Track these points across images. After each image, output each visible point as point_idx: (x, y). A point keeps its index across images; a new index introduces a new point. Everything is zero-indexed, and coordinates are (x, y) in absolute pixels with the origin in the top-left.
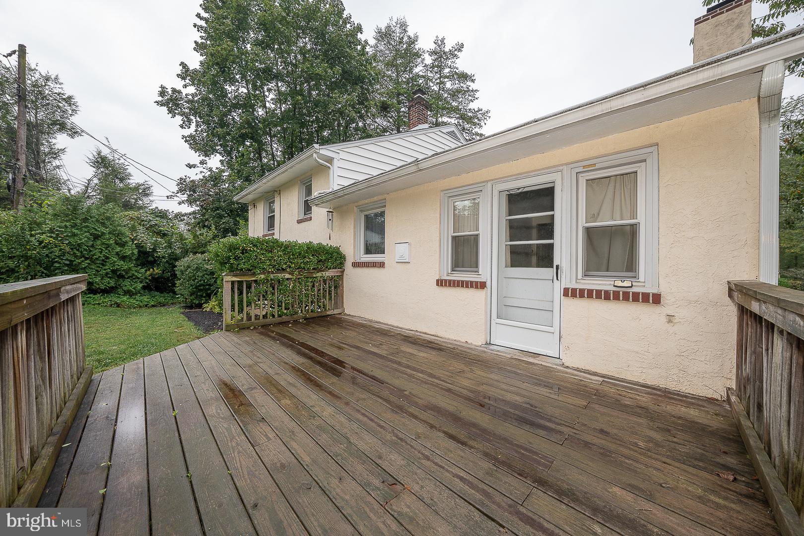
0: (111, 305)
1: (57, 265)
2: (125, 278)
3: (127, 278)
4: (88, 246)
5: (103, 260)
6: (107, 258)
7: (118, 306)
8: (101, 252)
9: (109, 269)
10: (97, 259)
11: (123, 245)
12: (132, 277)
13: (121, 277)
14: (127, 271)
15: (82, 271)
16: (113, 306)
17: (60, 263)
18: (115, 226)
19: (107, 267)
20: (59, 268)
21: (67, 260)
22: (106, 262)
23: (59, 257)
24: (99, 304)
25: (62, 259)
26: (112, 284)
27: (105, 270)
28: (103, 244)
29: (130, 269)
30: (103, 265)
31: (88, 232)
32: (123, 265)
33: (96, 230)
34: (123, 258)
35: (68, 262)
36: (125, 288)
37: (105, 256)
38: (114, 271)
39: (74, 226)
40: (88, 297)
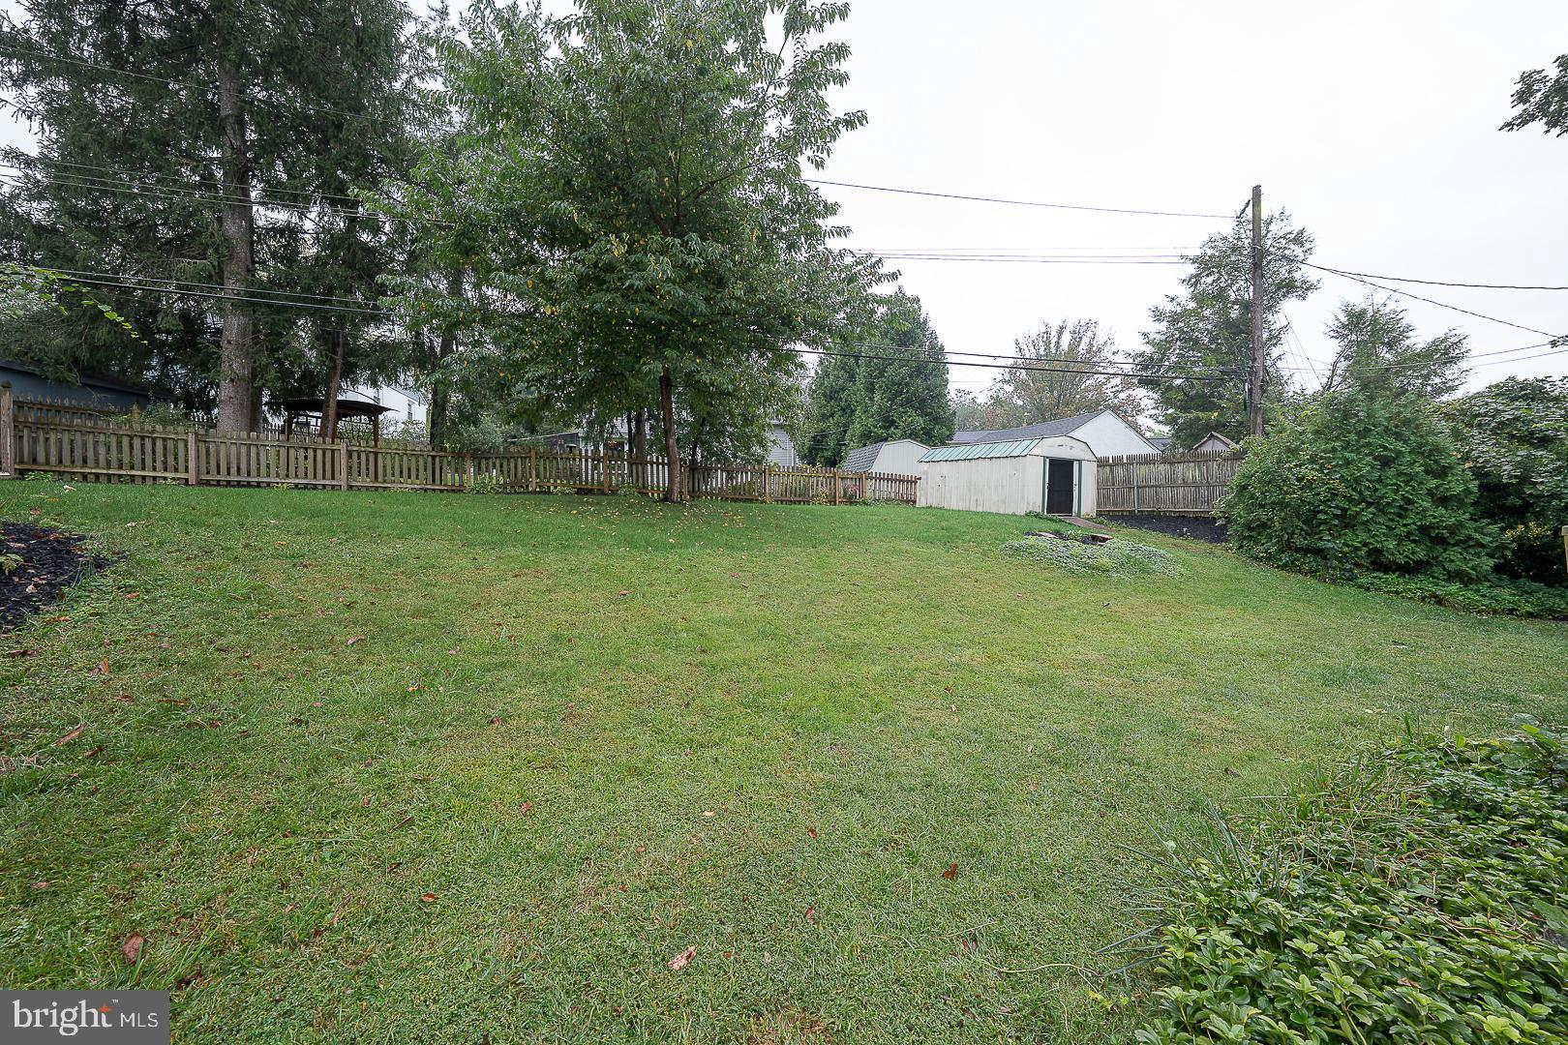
0: (1423, 599)
1: (1322, 517)
2: (1449, 544)
3: (1454, 545)
4: (1370, 481)
5: (1401, 506)
6: (1409, 502)
7: (1440, 601)
8: (1396, 492)
9: (1414, 523)
10: (1388, 504)
11: (1443, 472)
12: (1465, 543)
13: (1440, 541)
14: (1453, 530)
15: (1362, 527)
16: (1427, 600)
17: (1326, 513)
18: (1422, 436)
19: (1409, 521)
20: (1325, 522)
21: (1337, 507)
22: (1406, 510)
23: (1325, 502)
24: (1397, 593)
25: (1330, 507)
26: (1421, 554)
27: (1405, 525)
28: (1400, 474)
29: (1460, 525)
30: (1400, 515)
31: (1371, 454)
32: (1445, 516)
33: (1386, 448)
34: (1443, 501)
35: (1339, 512)
36: (1451, 567)
37: (1404, 498)
38: (1424, 530)
39: (1347, 446)
40: (1375, 577)
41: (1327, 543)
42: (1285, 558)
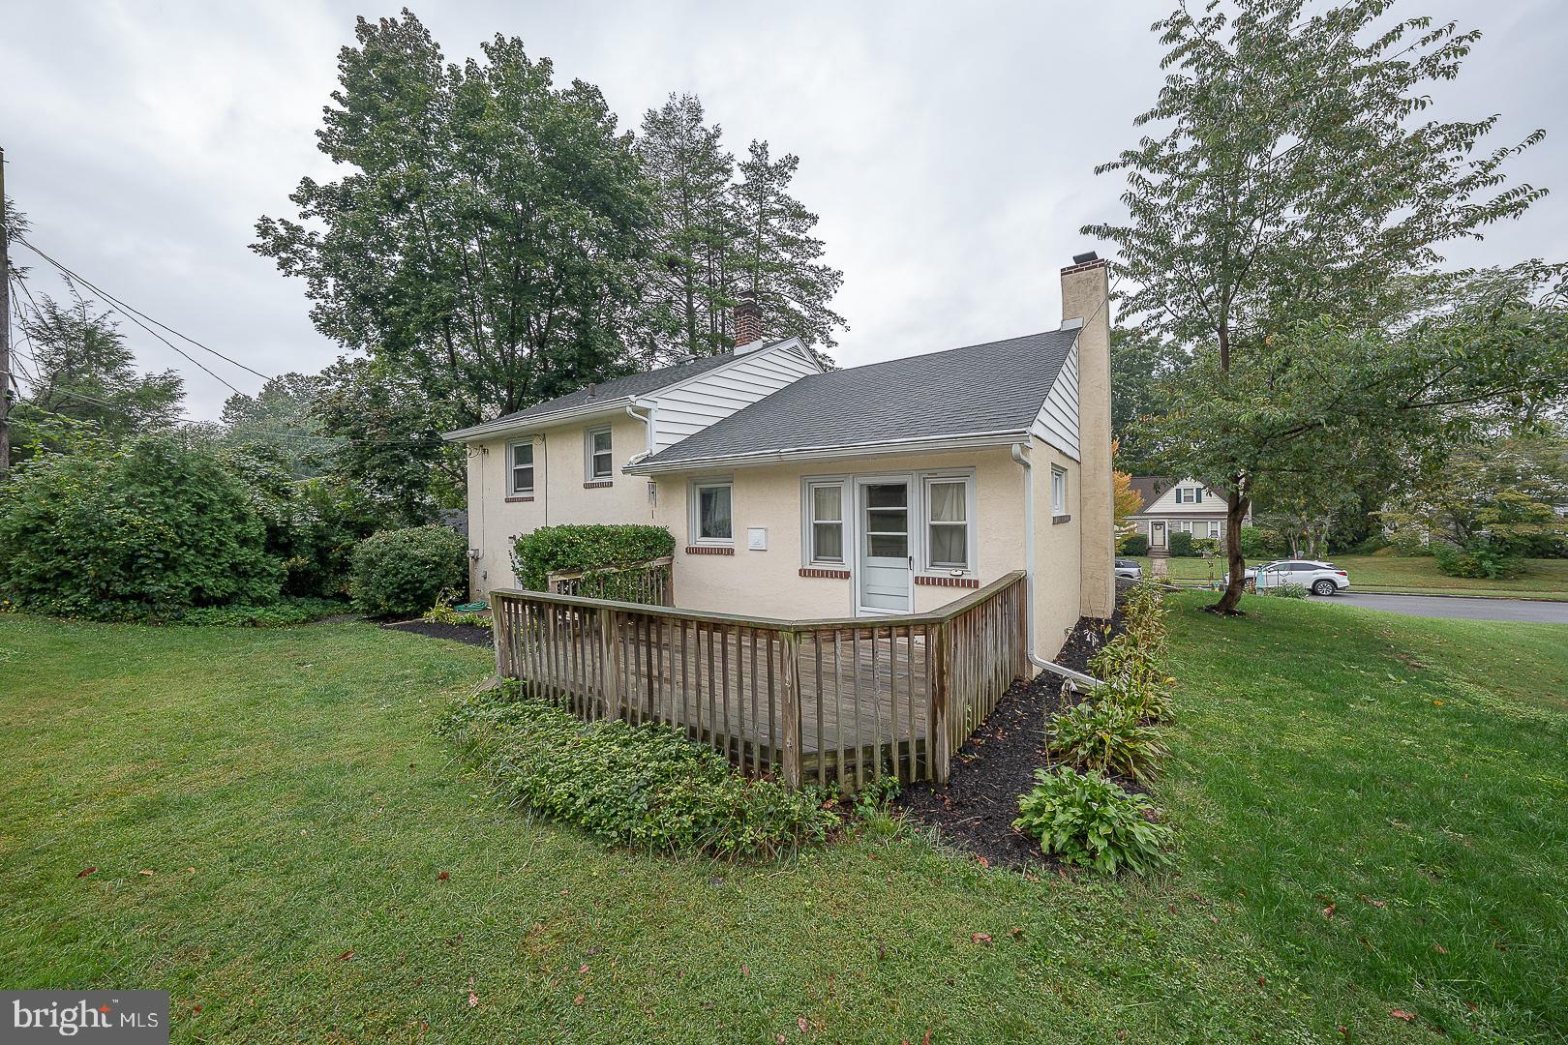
0: (243, 624)
1: (143, 561)
2: (249, 576)
3: (253, 577)
4: (190, 526)
5: (216, 549)
6: (222, 543)
7: (254, 623)
8: (212, 535)
9: (228, 562)
10: (206, 546)
11: (242, 518)
12: (262, 574)
13: (245, 573)
14: (253, 565)
15: (183, 568)
16: (246, 625)
17: (148, 557)
18: (225, 487)
19: (222, 560)
20: (147, 566)
21: (160, 551)
22: (220, 551)
23: (146, 547)
24: (222, 623)
25: (152, 551)
26: (233, 587)
27: (220, 564)
28: (214, 519)
29: (257, 560)
30: (214, 555)
31: (188, 501)
32: (247, 554)
33: (201, 497)
34: (244, 542)
35: (161, 556)
36: (254, 595)
37: (218, 540)
38: (234, 567)
39: (164, 491)
40: (200, 613)
41: (153, 587)
42: (103, 608)
